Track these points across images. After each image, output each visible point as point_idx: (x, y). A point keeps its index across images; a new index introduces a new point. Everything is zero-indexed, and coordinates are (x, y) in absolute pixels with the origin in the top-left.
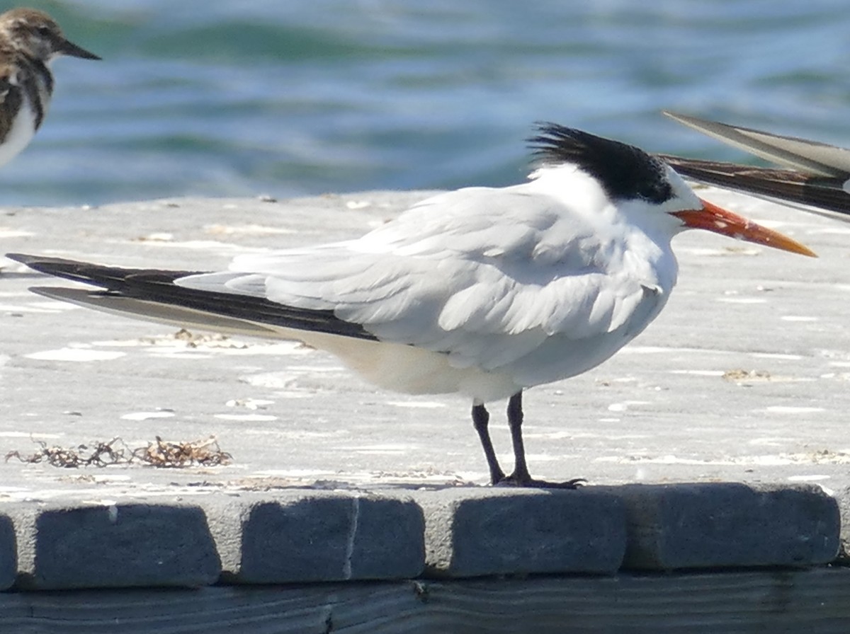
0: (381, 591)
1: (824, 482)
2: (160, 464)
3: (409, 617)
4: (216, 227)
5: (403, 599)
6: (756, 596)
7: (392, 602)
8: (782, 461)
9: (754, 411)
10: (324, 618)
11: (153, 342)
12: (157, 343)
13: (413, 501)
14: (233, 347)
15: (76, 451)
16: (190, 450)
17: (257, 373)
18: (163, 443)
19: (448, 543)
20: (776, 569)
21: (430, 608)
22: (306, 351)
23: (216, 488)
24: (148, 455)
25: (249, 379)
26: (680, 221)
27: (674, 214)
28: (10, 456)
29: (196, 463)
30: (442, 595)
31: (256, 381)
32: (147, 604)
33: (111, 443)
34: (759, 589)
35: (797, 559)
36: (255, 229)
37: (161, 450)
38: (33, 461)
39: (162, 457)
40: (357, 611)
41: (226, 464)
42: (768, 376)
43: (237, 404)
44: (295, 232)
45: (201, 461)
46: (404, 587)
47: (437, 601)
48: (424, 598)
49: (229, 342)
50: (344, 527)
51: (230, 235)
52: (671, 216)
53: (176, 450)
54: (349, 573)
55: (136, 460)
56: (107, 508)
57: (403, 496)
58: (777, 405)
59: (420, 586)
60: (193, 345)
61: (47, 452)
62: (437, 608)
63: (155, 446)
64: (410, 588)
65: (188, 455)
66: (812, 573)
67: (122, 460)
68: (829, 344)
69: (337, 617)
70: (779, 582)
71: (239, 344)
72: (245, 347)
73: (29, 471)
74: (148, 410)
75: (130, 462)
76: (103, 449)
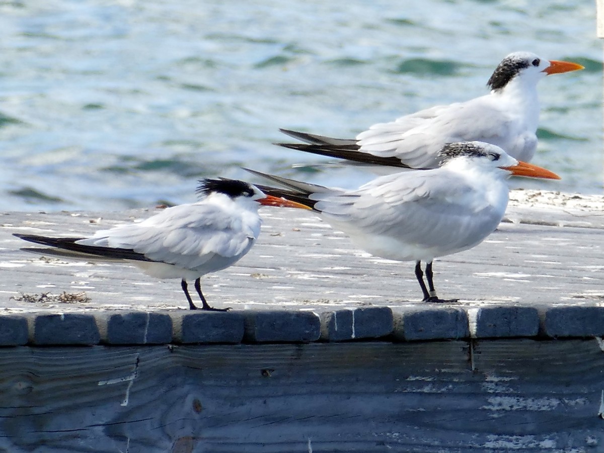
0: (157, 348)
1: (313, 310)
2: (65, 302)
3: (167, 358)
4: (27, 222)
5: (164, 352)
6: (289, 353)
7: (161, 352)
8: (294, 303)
9: (269, 288)
10: (136, 358)
11: (32, 261)
12: (34, 261)
13: (168, 315)
14: (62, 263)
15: (34, 297)
16: (76, 297)
17: (78, 272)
18: (67, 294)
19: (181, 331)
20: (297, 343)
21: (173, 355)
22: (91, 265)
23: (96, 309)
24: (60, 299)
25: (75, 274)
26: (259, 203)
27: (256, 201)
28: (11, 298)
29: (78, 302)
30: (179, 350)
31: (78, 275)
32: (74, 351)
33: (47, 294)
34: (290, 350)
35: (304, 339)
36: (42, 223)
37: (65, 296)
38: (19, 300)
39: (66, 299)
40: (148, 355)
41: (89, 302)
42: (267, 276)
43: (76, 283)
44: (58, 224)
45: (80, 301)
46: (164, 347)
47: (176, 352)
48: (172, 351)
49: (60, 262)
50: (144, 324)
51: (34, 225)
52: (255, 202)
53: (71, 297)
54: (145, 341)
55: (56, 300)
56: (61, 315)
57: (165, 313)
58: (276, 286)
59: (170, 346)
60: (48, 262)
61: (24, 297)
62: (175, 355)
63: (63, 295)
64: (167, 347)
65: (75, 299)
66: (309, 344)
67: (51, 300)
68: (284, 266)
69: (141, 358)
70: (297, 348)
71: (65, 262)
72: (67, 263)
73: (19, 304)
74: (45, 284)
75: (54, 301)
76: (44, 296)
